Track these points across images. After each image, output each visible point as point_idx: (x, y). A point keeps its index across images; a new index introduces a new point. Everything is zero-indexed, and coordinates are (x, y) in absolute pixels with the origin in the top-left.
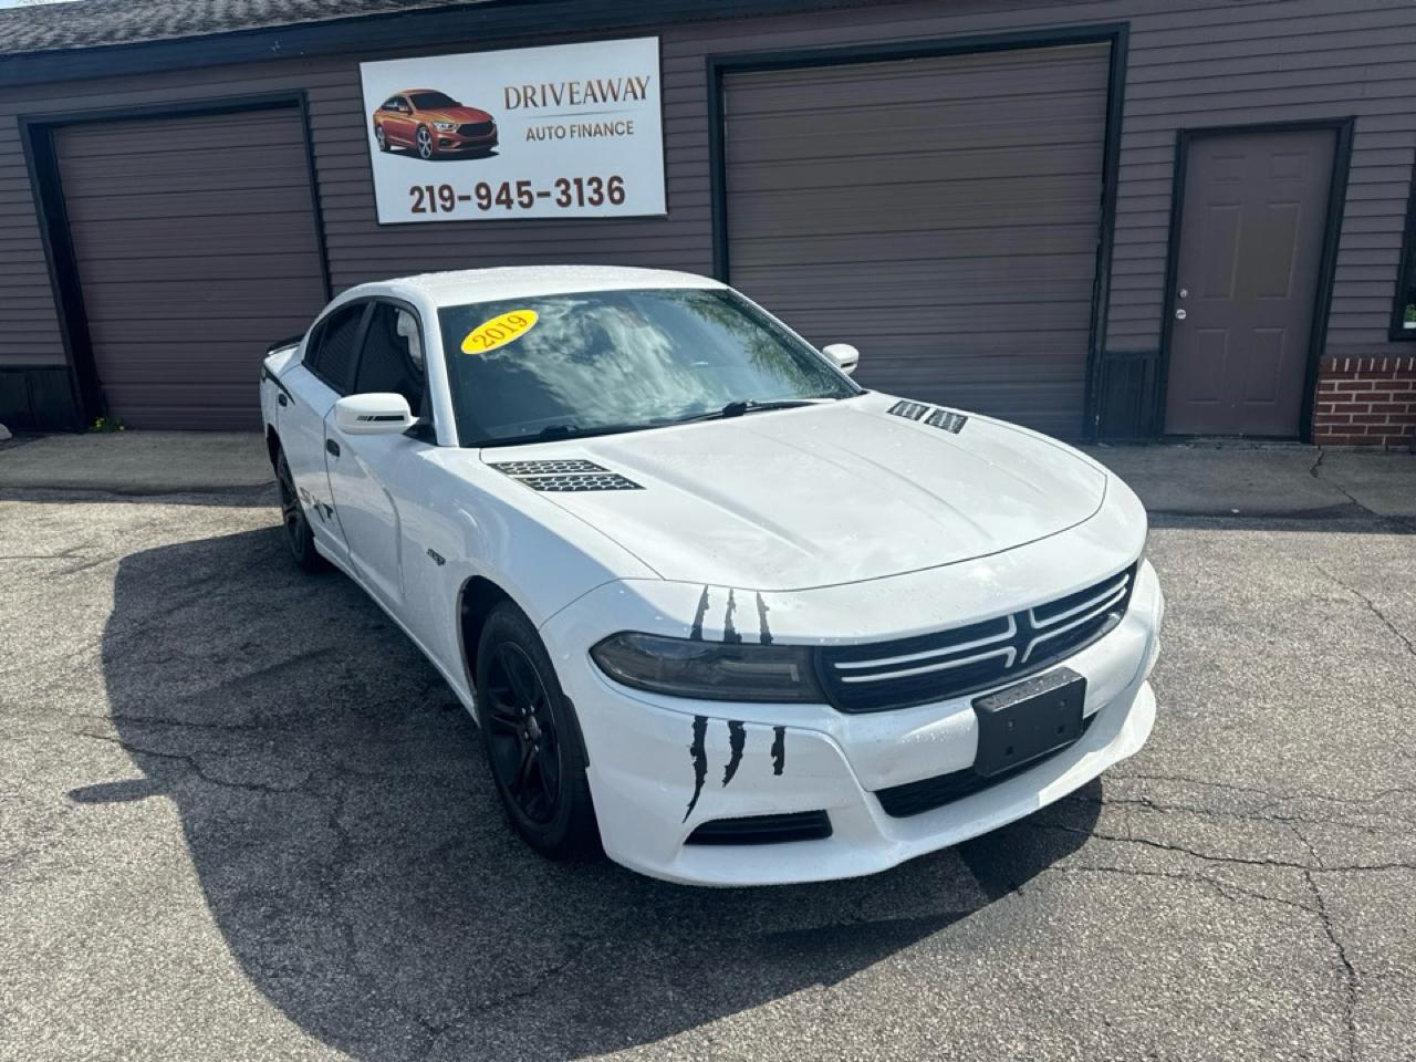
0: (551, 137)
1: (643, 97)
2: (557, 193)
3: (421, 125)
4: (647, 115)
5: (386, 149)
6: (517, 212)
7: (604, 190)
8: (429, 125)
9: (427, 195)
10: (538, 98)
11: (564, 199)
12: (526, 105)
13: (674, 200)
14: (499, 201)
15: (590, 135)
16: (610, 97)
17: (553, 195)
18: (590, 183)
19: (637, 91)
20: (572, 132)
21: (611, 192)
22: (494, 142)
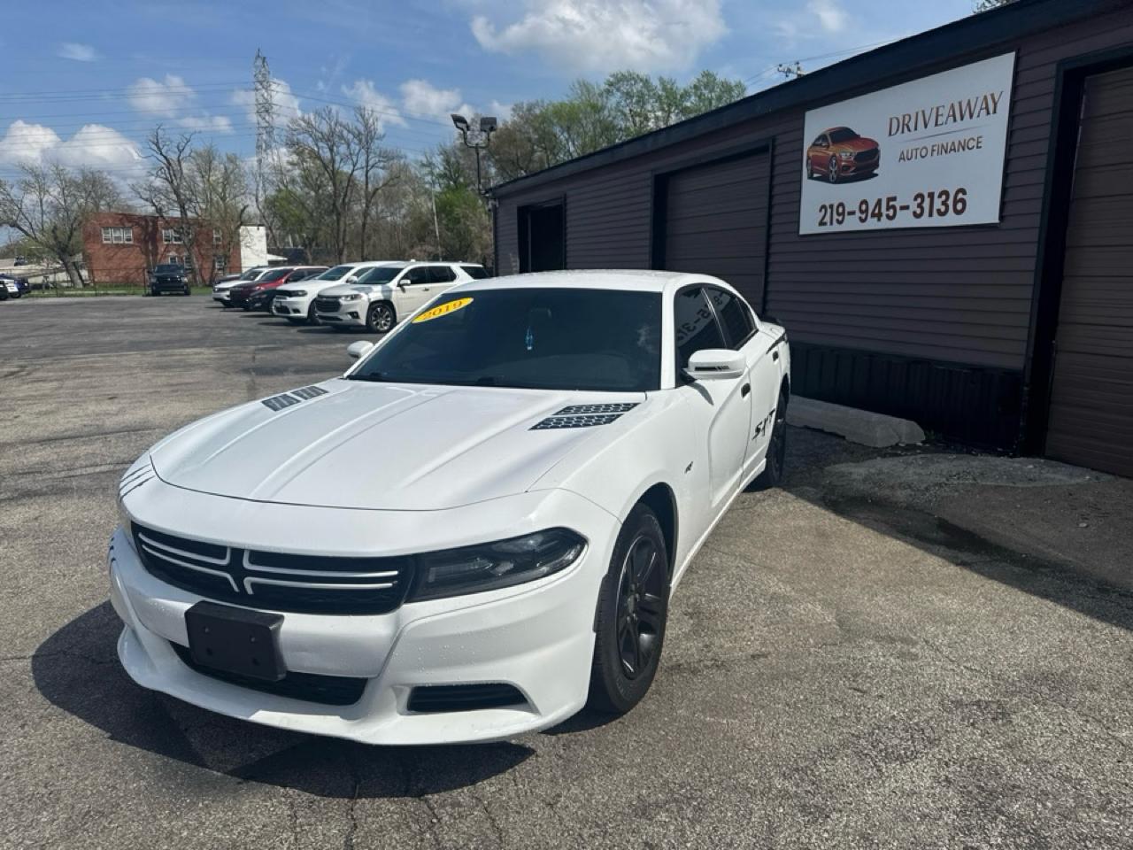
0: (916, 157)
1: (995, 112)
2: (914, 207)
3: (834, 156)
4: (994, 130)
5: (811, 177)
6: (885, 224)
7: (950, 202)
8: (837, 155)
9: (829, 210)
10: (912, 126)
11: (918, 211)
12: (903, 132)
13: (1009, 209)
14: (873, 215)
15: (946, 152)
16: (967, 115)
17: (911, 207)
18: (940, 196)
19: (989, 107)
20: (933, 150)
21: (955, 203)
22: (876, 165)
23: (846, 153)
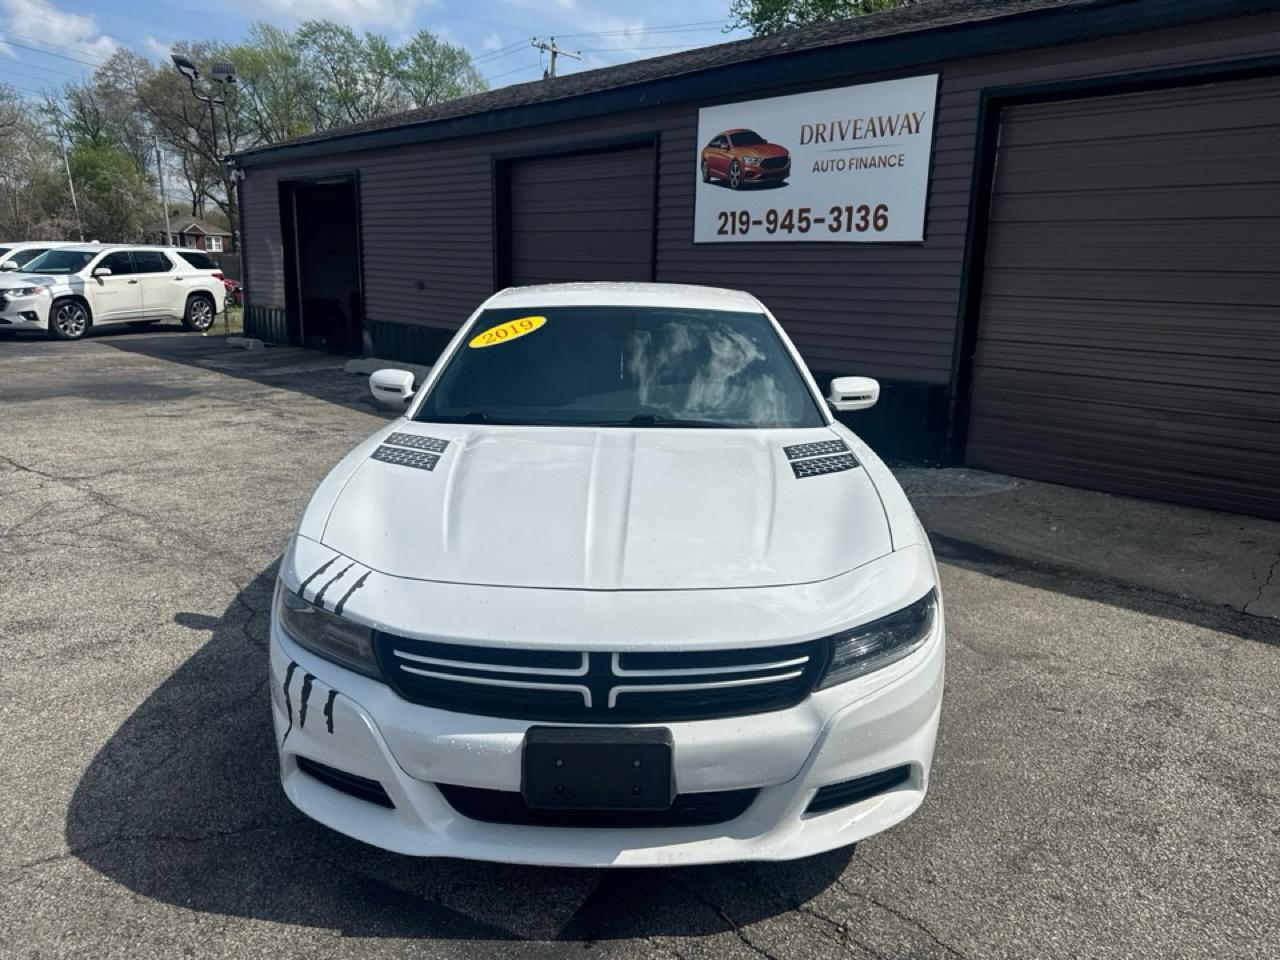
0: (832, 169)
1: (917, 131)
2: (830, 220)
3: (735, 160)
4: (917, 150)
5: (707, 180)
6: (796, 236)
7: (871, 218)
8: (740, 159)
9: (730, 219)
10: (827, 135)
11: (835, 225)
12: (817, 141)
13: (931, 230)
14: (783, 226)
15: (865, 166)
16: (887, 132)
17: (826, 220)
18: (859, 211)
19: (912, 126)
20: (851, 164)
21: (876, 218)
22: (786, 174)
23: (750, 159)
